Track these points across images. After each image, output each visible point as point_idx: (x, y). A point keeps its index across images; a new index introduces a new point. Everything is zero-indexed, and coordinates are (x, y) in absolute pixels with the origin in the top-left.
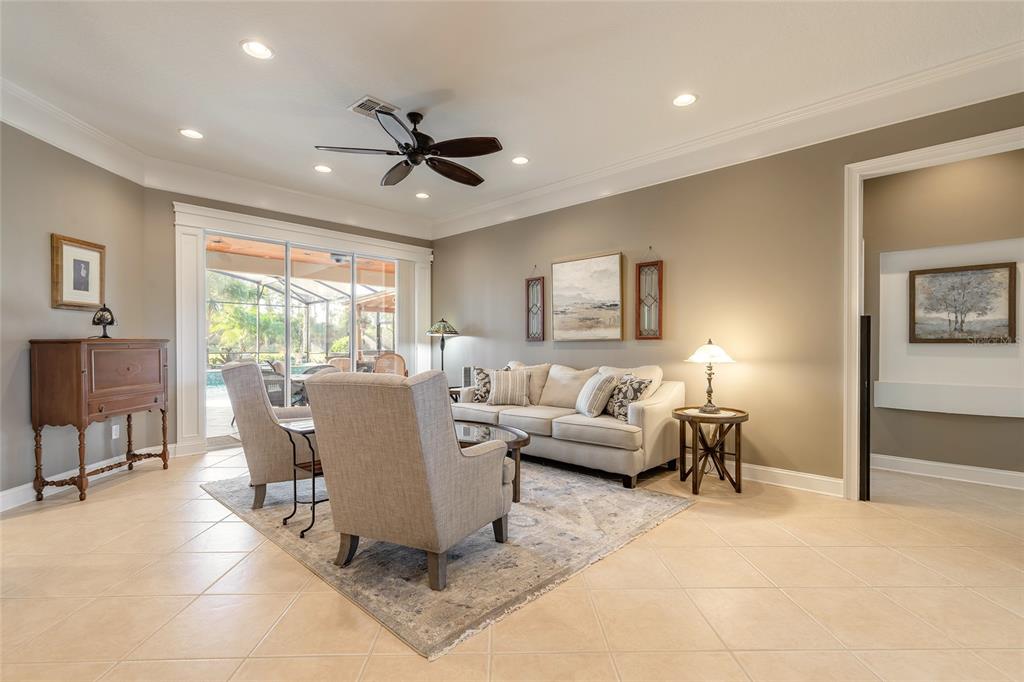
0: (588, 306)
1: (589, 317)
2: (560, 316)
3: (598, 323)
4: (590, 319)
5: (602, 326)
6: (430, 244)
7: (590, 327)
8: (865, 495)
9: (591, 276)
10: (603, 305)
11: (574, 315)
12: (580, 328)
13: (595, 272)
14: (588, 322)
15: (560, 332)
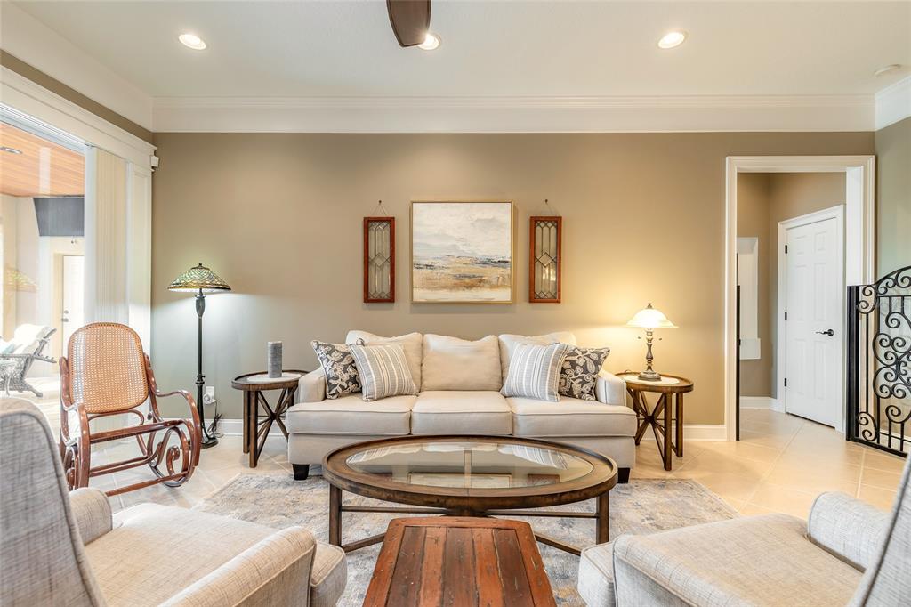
0: (468, 261)
1: (467, 274)
2: (425, 271)
3: (480, 281)
4: (469, 277)
5: (486, 285)
6: (153, 138)
7: (470, 287)
8: (738, 439)
9: (472, 224)
10: (489, 260)
11: (447, 271)
12: (454, 287)
13: (478, 220)
14: (467, 280)
15: (422, 291)
